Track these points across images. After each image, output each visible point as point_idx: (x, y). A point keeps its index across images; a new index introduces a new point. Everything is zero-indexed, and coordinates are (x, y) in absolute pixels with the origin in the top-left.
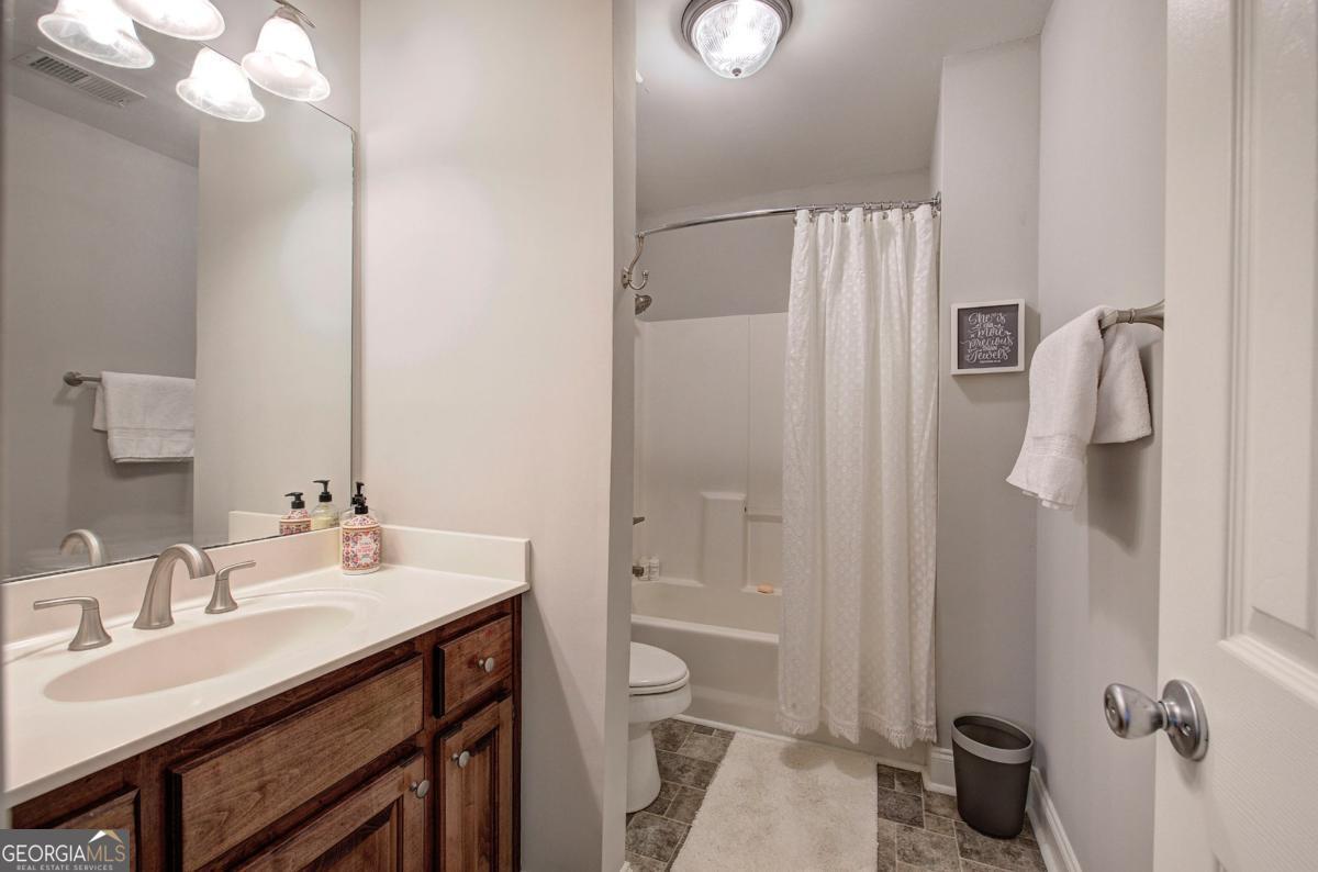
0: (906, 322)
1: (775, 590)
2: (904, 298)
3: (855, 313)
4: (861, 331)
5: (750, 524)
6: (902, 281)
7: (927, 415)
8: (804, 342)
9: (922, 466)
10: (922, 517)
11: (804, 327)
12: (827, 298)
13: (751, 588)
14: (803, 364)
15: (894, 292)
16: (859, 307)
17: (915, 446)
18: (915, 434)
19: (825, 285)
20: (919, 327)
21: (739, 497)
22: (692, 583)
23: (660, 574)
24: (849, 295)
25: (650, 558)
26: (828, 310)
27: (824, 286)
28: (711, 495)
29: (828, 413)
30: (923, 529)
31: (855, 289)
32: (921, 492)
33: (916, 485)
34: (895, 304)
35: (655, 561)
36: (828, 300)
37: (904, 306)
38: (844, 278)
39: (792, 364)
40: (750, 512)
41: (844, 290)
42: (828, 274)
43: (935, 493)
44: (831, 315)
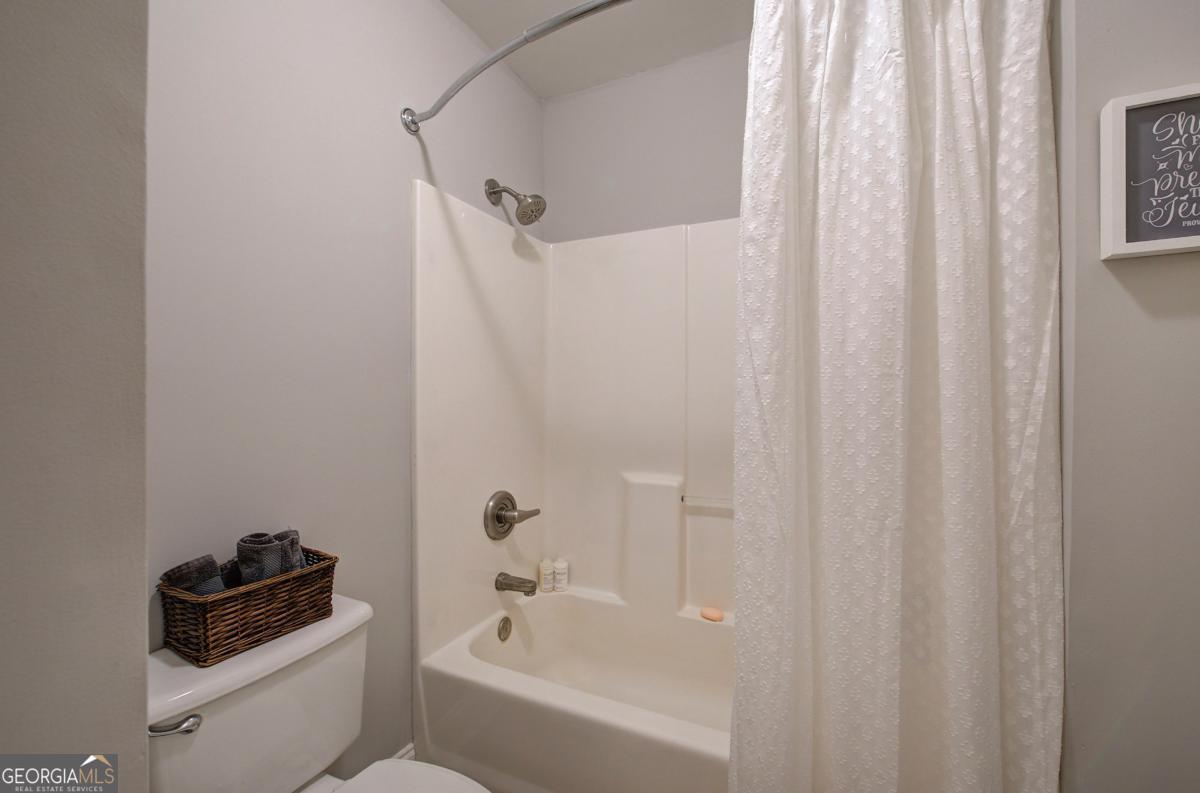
0: (988, 158)
1: (727, 615)
2: (983, 109)
3: (881, 143)
4: (895, 177)
5: (689, 519)
6: (977, 73)
7: (1037, 352)
8: (776, 204)
9: (1030, 456)
10: (1032, 563)
11: (776, 173)
12: (820, 119)
13: (691, 611)
14: (774, 248)
15: (962, 97)
16: (893, 127)
17: (1013, 415)
18: (1012, 388)
19: (817, 96)
20: (1019, 166)
21: (673, 480)
22: (610, 597)
23: (569, 581)
24: (868, 109)
25: (554, 561)
26: (823, 140)
27: (814, 98)
28: (636, 478)
29: (825, 347)
30: (1033, 588)
31: (881, 95)
32: (1030, 510)
33: (1017, 496)
34: (965, 122)
35: (561, 565)
36: (824, 123)
37: (983, 124)
38: (856, 77)
39: (751, 251)
40: (689, 502)
41: (855, 102)
42: (822, 73)
43: (1058, 511)
44: (829, 151)
